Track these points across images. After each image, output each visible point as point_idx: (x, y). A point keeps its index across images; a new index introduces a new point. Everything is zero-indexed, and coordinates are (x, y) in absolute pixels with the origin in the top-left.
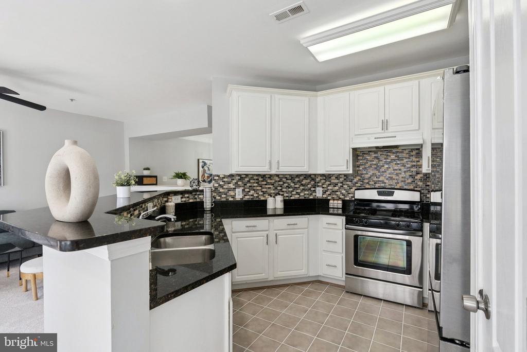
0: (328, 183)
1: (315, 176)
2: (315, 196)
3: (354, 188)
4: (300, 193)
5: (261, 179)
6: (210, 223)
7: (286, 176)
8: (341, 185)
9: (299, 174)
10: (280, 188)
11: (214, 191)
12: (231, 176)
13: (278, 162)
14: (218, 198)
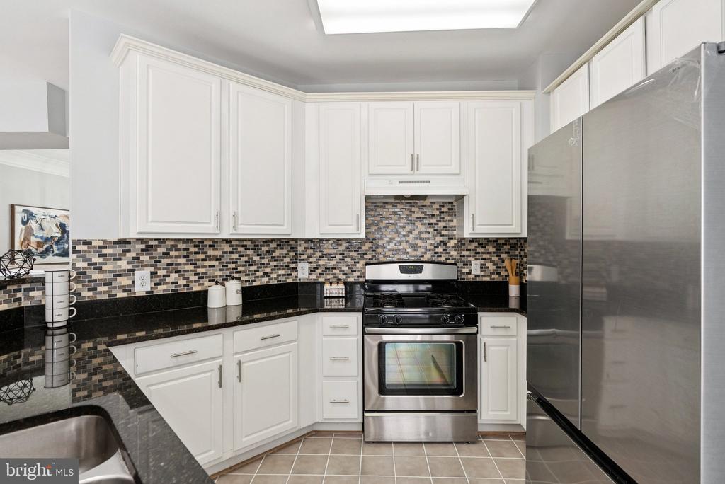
0: (318, 254)
1: (296, 242)
2: (297, 277)
3: (362, 263)
4: (272, 273)
5: (193, 249)
6: (65, 357)
7: (245, 243)
8: (341, 257)
9: (269, 239)
10: (233, 266)
11: (77, 280)
12: (124, 242)
13: (235, 216)
14: (86, 294)
